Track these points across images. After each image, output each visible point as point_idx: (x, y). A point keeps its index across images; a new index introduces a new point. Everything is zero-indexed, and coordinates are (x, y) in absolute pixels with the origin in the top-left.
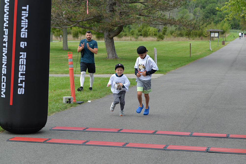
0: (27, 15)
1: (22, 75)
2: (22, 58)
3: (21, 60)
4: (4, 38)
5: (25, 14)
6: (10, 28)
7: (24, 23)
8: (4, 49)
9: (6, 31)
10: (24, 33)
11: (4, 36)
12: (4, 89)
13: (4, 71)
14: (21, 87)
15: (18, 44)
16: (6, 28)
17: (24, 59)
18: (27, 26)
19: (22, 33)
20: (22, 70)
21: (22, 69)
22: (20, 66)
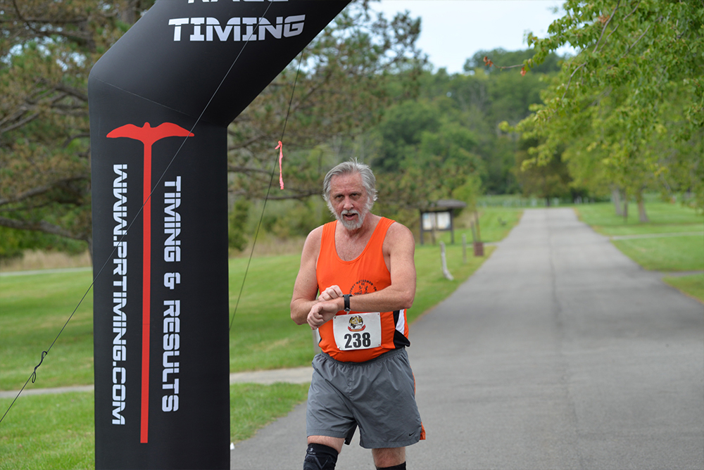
0: (178, 202)
1: (171, 359)
2: (169, 316)
3: (166, 321)
4: (116, 265)
5: (173, 201)
6: (133, 237)
7: (173, 224)
8: (116, 294)
9: (122, 248)
10: (173, 249)
12: (121, 401)
13: (119, 352)
14: (171, 392)
15: (158, 280)
16: (120, 238)
17: (175, 317)
18: (178, 231)
19: (167, 250)
20: (171, 347)
21: (171, 344)
22: (166, 337)
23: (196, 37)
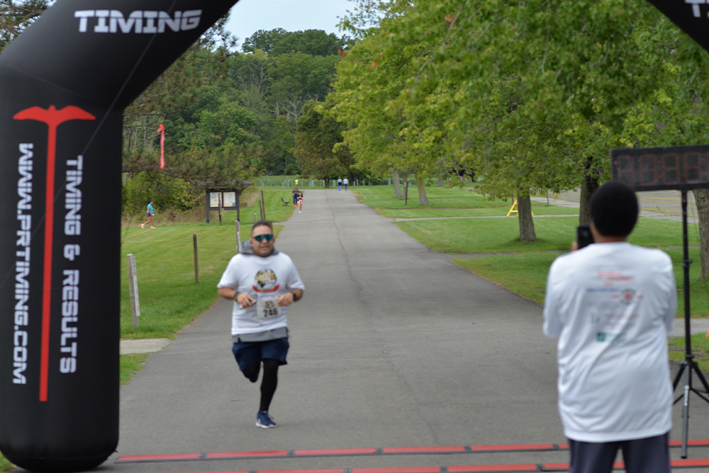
0: (79, 180)
1: (70, 325)
2: (68, 285)
3: (65, 289)
4: (19, 237)
6: (36, 211)
7: (74, 200)
8: (19, 264)
9: (26, 221)
10: (73, 223)
11: (19, 233)
12: (22, 362)
13: (21, 318)
14: (68, 355)
15: (58, 251)
16: (25, 212)
17: (73, 286)
18: (79, 207)
19: (67, 224)
20: (69, 314)
21: (70, 311)
22: (65, 304)
23: (101, 28)
